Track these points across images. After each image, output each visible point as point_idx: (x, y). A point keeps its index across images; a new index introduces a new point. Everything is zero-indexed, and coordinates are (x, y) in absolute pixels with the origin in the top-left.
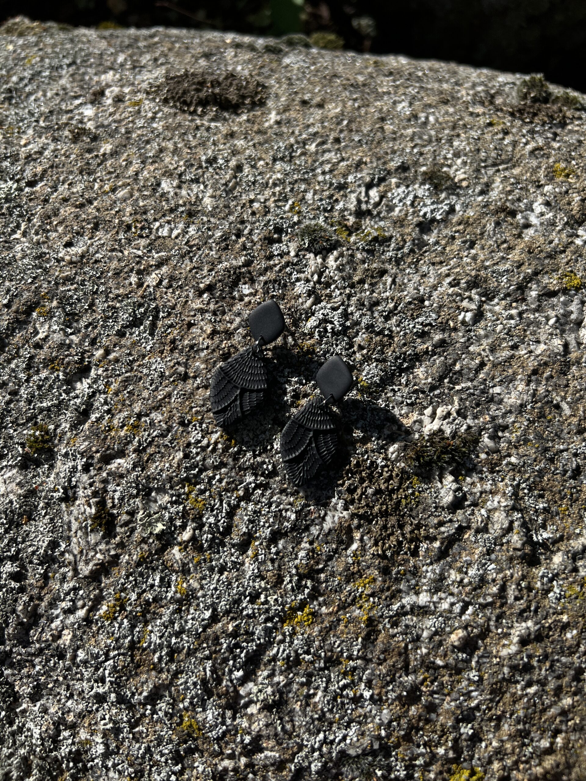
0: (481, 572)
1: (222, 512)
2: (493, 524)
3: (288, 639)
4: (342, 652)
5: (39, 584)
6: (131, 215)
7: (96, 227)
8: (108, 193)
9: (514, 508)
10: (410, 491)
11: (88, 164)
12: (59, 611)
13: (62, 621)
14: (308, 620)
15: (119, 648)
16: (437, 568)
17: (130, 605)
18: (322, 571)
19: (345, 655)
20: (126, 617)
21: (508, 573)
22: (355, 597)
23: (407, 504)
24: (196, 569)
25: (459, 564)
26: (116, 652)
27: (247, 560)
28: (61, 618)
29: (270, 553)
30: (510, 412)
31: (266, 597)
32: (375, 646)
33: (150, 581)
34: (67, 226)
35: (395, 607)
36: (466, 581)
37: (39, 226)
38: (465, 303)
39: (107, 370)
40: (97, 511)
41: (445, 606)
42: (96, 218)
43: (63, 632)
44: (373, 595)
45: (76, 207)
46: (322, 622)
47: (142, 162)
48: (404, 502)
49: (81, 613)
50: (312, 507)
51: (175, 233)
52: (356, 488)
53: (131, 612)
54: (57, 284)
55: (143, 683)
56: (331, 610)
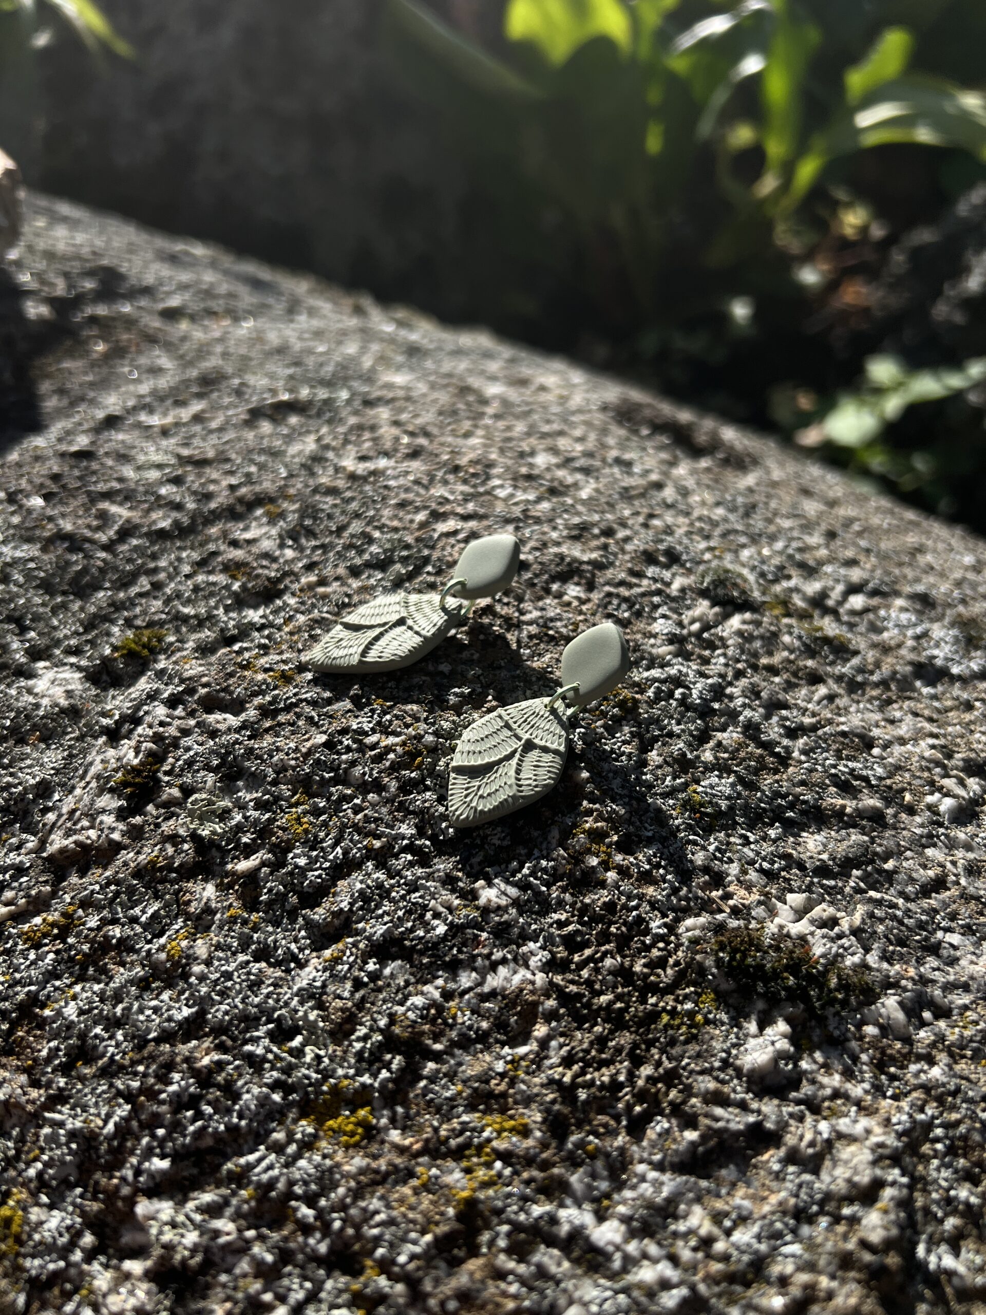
0: (763, 1247)
1: (326, 858)
2: (835, 1162)
3: (292, 1149)
4: (377, 1241)
9: (895, 1159)
10: (689, 1006)
14: (352, 1134)
16: (670, 1183)
17: (78, 934)
18: (437, 1057)
19: (380, 1252)
20: (57, 952)
21: (824, 1282)
22: (467, 1145)
23: (667, 1026)
24: (221, 928)
25: (719, 1205)
27: (314, 961)
29: (361, 969)
30: (966, 988)
31: (304, 1045)
32: (450, 1275)
35: (537, 1210)
36: (720, 1246)
38: (949, 783)
39: (303, 603)
40: (142, 763)
41: (647, 1274)
44: (506, 1157)
46: (375, 1157)
48: (665, 1018)
50: (484, 935)
52: (586, 944)
53: (71, 947)
56: (407, 1142)
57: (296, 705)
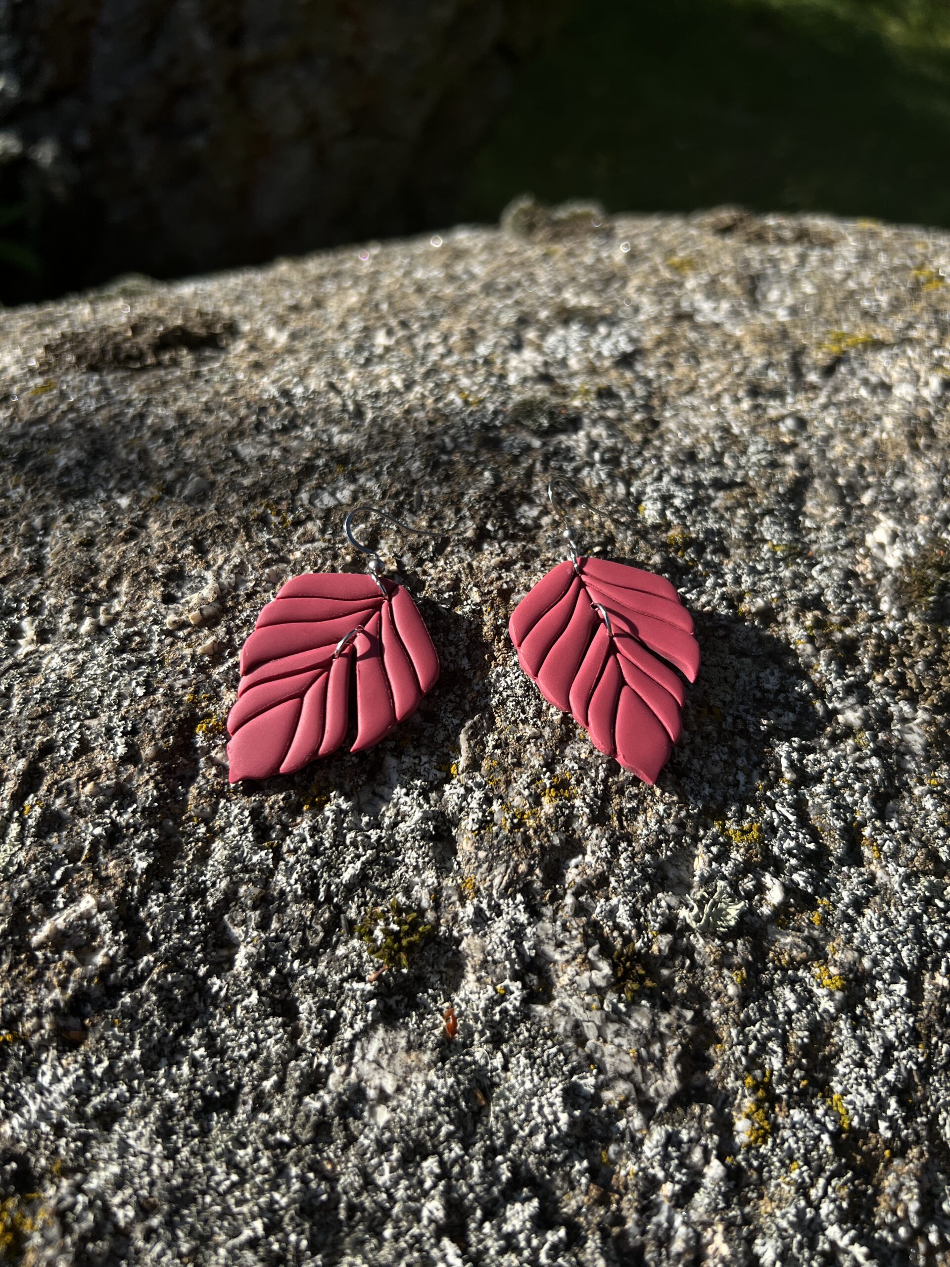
1: (789, 822)
5: (594, 1193)
6: (245, 504)
7: (201, 549)
8: (160, 499)
11: (62, 486)
12: (665, 1207)
13: (686, 1223)
15: (821, 1170)
17: (781, 1080)
20: (790, 1107)
24: (827, 934)
26: (821, 1182)
27: (873, 867)
28: (678, 1220)
33: (780, 1009)
34: (136, 576)
37: (75, 602)
40: (614, 966)
42: (186, 534)
43: (704, 1241)
45: (125, 540)
47: (168, 440)
49: (715, 1170)
51: (344, 495)
53: (789, 1092)
54: (202, 669)
55: (896, 1195)
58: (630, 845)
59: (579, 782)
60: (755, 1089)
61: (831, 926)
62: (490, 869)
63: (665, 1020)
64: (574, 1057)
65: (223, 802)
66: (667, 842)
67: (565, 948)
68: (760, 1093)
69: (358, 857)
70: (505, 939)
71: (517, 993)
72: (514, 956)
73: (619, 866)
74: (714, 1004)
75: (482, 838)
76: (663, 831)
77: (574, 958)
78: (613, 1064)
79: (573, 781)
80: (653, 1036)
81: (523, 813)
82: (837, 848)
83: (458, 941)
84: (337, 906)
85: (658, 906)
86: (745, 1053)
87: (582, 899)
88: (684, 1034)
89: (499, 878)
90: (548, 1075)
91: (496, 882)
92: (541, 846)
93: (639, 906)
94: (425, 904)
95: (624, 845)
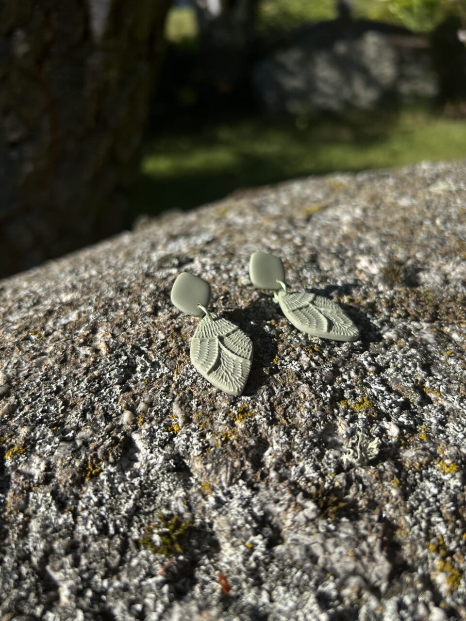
57: (271, 404)
58: (297, 430)
59: (254, 407)
60: (437, 550)
61: (434, 438)
62: (217, 473)
63: (362, 524)
64: (314, 574)
65: (31, 494)
66: (318, 421)
67: (281, 502)
68: (442, 552)
69: (129, 498)
70: (240, 510)
71: (261, 543)
72: (250, 518)
73: (295, 443)
74: (388, 506)
75: (206, 457)
76: (314, 416)
77: (289, 506)
78: (341, 567)
79: (251, 407)
80: (359, 538)
81: (227, 434)
82: (415, 398)
83: (211, 525)
84: (124, 534)
85: (329, 459)
86: (421, 529)
87: (281, 471)
88: (378, 531)
89: (224, 475)
90: (301, 593)
91: (223, 478)
92: (244, 448)
93: (317, 463)
94: (182, 510)
95: (294, 431)
